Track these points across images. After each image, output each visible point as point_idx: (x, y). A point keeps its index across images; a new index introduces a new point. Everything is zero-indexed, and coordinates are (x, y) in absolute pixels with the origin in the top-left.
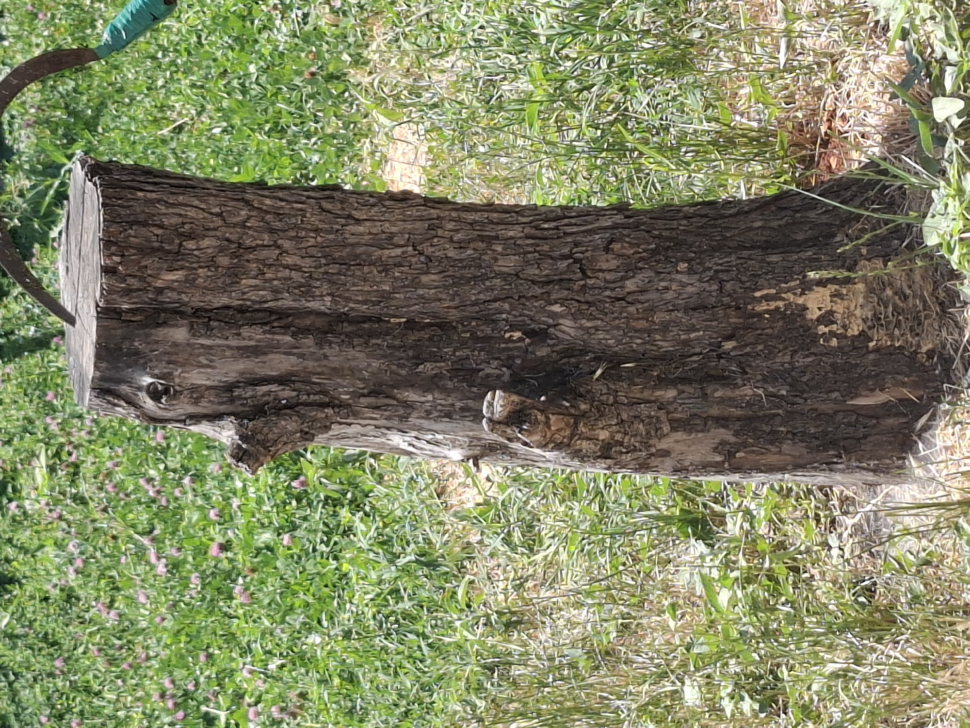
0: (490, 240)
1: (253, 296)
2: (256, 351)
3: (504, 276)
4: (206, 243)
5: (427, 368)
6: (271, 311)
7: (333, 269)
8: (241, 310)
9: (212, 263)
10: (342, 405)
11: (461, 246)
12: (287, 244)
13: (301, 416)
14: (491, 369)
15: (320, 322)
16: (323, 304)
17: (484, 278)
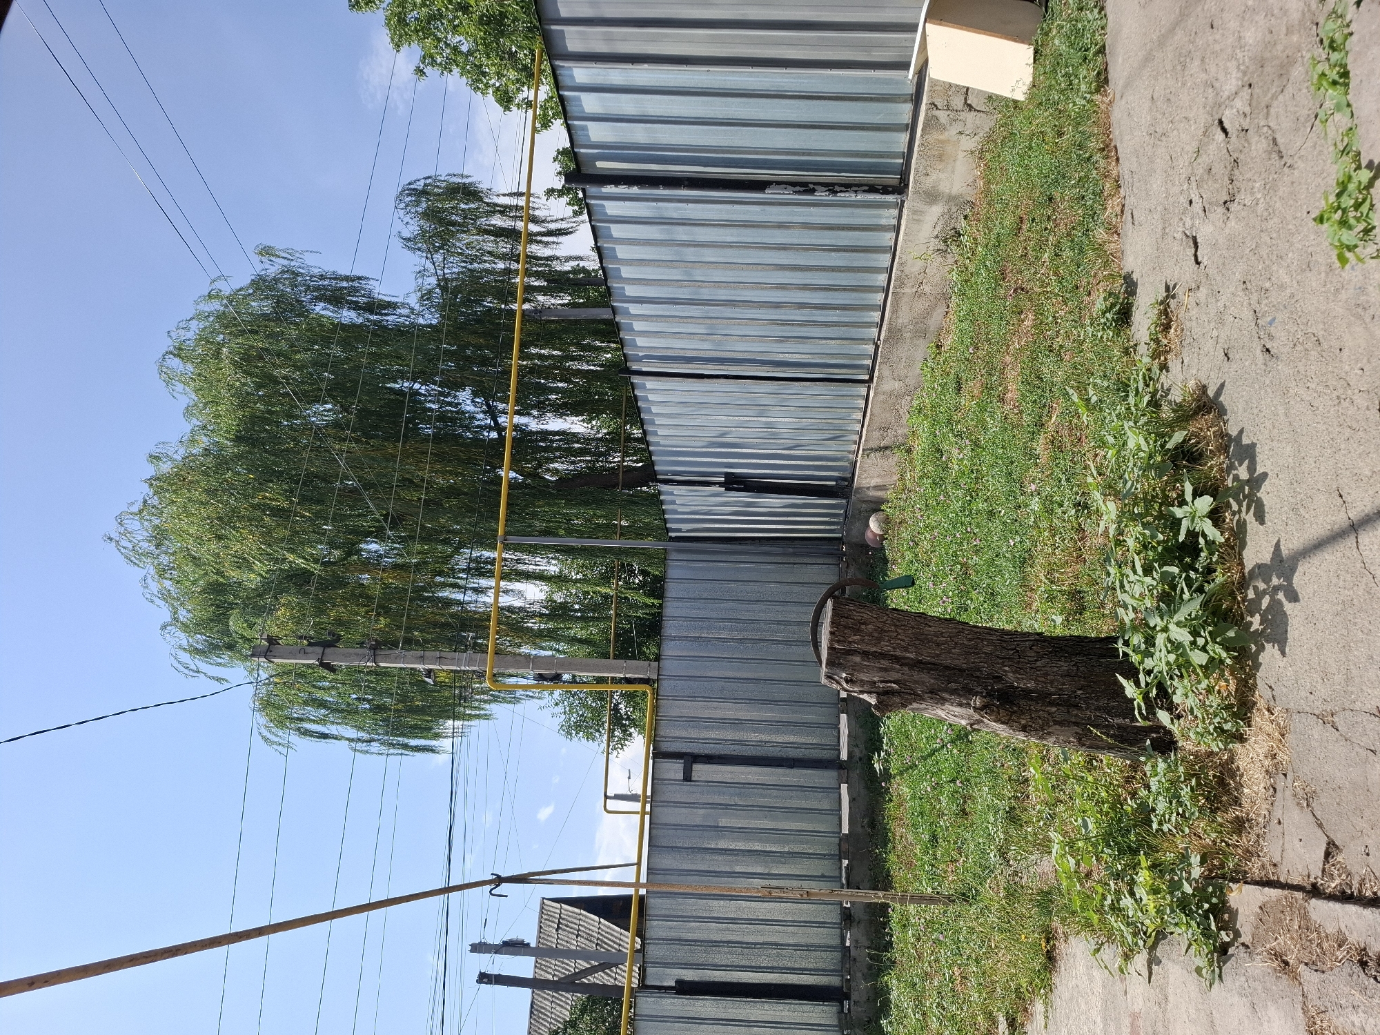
0: (982, 640)
1: (885, 649)
2: (886, 670)
3: (986, 653)
4: (869, 627)
5: (953, 685)
6: (892, 655)
7: (917, 642)
8: (880, 653)
9: (870, 635)
10: (918, 695)
11: (970, 640)
12: (900, 631)
13: (903, 698)
14: (979, 689)
15: (911, 662)
16: (912, 656)
17: (978, 653)
